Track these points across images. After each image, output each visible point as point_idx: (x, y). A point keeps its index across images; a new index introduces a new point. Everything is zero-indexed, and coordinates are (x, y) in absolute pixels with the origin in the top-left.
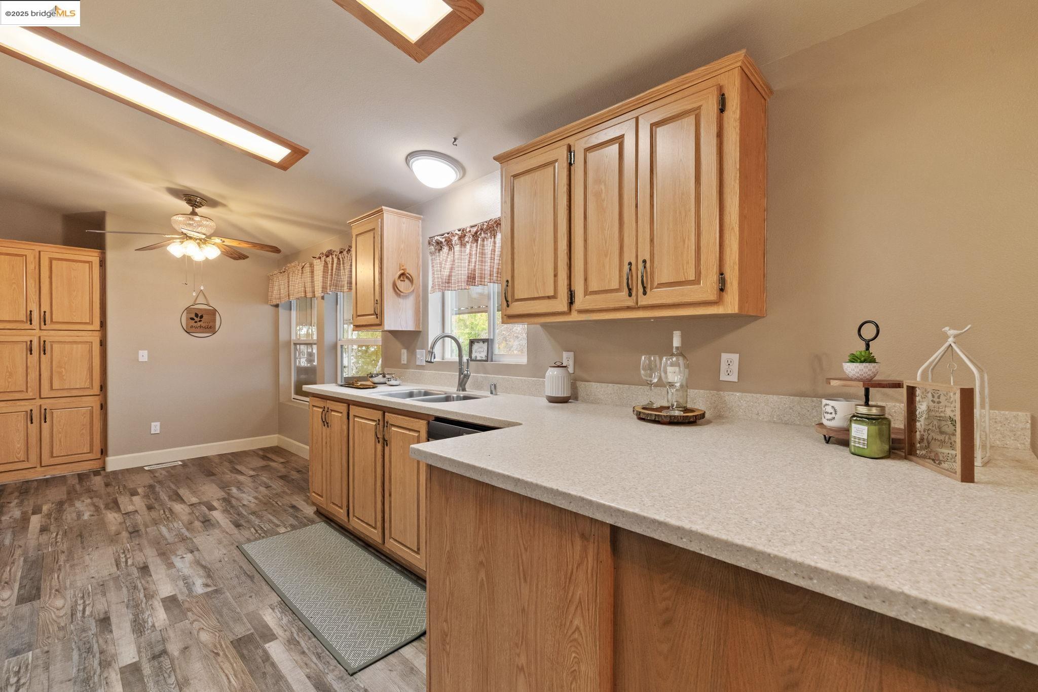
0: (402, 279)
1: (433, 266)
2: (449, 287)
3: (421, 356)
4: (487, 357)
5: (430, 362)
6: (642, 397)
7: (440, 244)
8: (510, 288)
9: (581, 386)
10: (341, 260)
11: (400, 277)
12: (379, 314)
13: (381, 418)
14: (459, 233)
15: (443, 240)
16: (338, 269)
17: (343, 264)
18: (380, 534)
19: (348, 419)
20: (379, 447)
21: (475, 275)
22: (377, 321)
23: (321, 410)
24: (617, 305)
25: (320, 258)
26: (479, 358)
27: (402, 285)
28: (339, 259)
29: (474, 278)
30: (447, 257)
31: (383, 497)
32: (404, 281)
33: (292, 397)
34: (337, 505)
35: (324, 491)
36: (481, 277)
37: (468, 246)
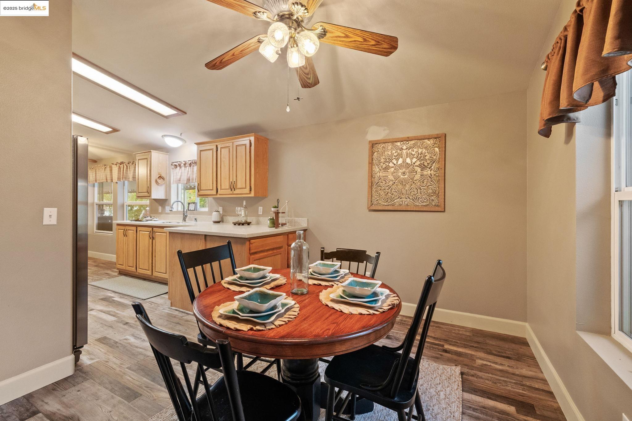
0: (159, 178)
1: (173, 174)
2: (180, 182)
3: (168, 209)
4: (195, 209)
5: (171, 211)
6: (236, 220)
7: (177, 166)
8: (199, 186)
9: (224, 217)
10: (128, 167)
11: (159, 177)
12: (149, 192)
13: (151, 230)
14: (184, 163)
15: (177, 164)
16: (127, 171)
17: (130, 168)
18: (151, 272)
19: (137, 232)
20: (151, 240)
21: (190, 179)
22: (149, 195)
23: (123, 230)
24: (229, 193)
25: (116, 164)
26: (192, 210)
27: (159, 181)
28: (127, 166)
29: (190, 180)
30: (179, 171)
31: (152, 258)
32: (160, 179)
33: (95, 231)
34: (131, 267)
35: (124, 263)
36: (192, 180)
37: (187, 168)
